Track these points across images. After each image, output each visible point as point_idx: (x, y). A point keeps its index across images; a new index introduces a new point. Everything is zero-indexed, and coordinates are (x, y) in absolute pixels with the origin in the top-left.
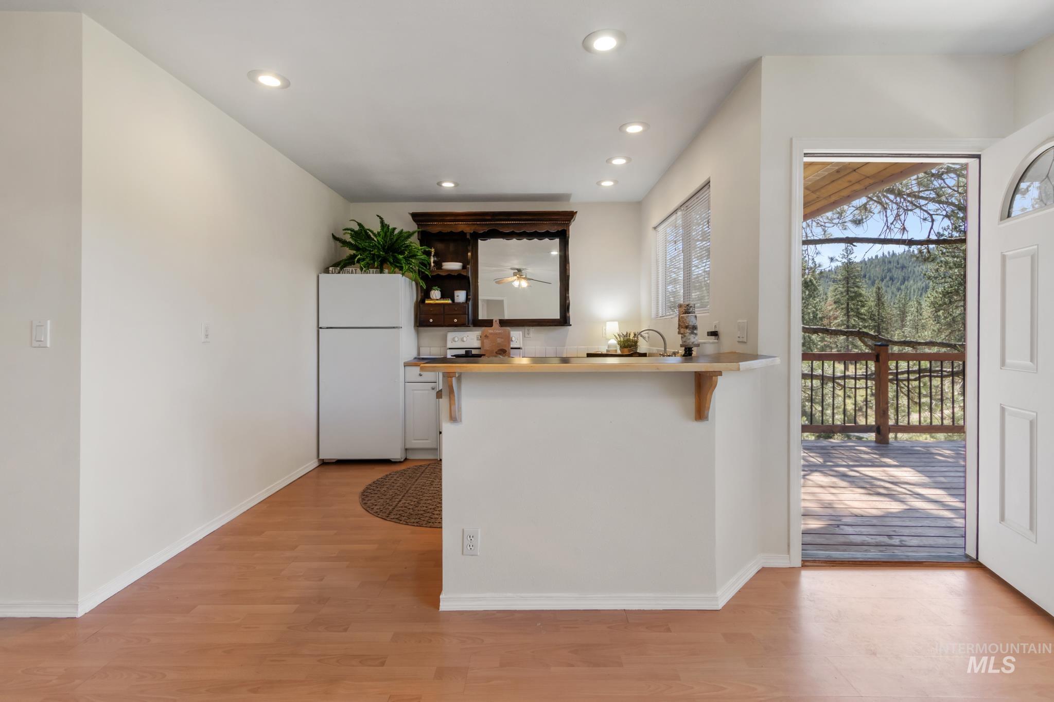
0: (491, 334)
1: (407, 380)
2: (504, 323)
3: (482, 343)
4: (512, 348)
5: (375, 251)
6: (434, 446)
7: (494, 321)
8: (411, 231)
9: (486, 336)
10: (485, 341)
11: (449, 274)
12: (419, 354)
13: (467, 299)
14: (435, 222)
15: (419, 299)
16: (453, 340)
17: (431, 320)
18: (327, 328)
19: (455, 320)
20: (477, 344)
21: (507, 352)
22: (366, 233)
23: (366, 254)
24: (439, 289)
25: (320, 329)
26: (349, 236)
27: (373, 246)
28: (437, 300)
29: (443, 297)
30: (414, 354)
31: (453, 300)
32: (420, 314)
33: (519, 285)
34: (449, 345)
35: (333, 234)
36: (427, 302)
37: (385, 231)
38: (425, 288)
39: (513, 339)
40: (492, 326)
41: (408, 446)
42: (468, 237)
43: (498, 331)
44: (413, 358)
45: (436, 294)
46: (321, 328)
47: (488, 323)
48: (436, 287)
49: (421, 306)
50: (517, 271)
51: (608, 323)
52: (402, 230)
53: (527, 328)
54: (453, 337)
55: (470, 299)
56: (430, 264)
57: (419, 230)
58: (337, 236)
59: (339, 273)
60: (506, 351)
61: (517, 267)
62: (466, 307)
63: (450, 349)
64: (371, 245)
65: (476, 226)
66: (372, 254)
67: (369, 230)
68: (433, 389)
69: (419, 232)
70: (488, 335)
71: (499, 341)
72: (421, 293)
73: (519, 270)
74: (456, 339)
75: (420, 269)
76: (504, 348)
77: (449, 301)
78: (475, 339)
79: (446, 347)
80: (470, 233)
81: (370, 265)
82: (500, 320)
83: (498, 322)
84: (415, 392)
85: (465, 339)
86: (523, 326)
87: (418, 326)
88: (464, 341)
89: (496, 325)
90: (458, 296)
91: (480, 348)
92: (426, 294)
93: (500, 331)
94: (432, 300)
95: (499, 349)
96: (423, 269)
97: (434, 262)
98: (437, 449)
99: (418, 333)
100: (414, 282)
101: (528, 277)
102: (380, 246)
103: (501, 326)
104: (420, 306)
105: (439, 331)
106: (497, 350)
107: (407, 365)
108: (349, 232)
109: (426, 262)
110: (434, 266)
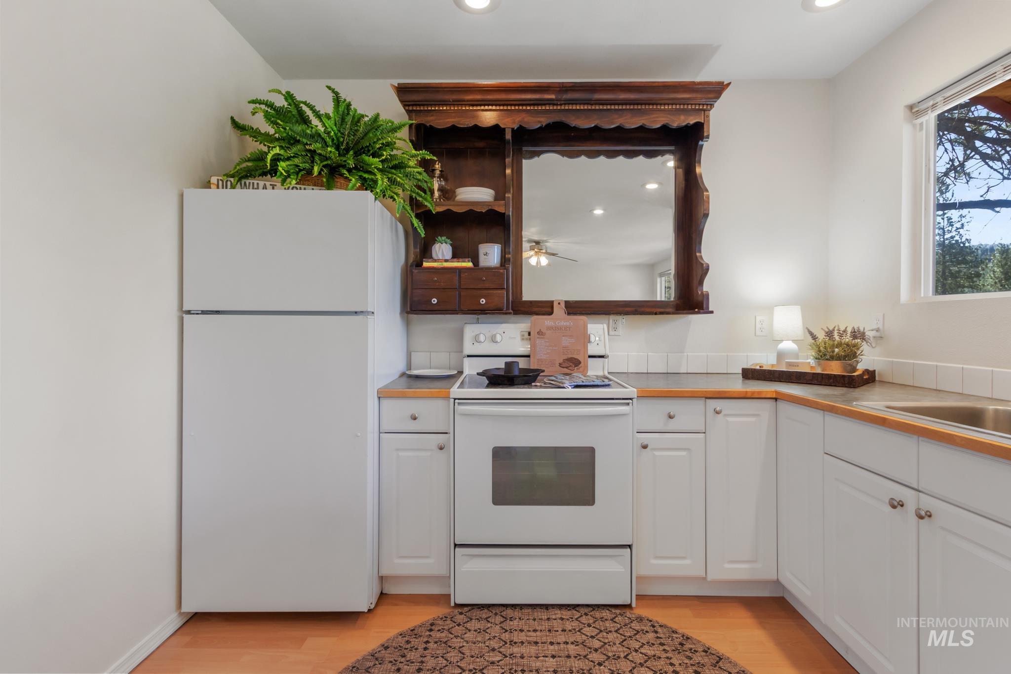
0: (549, 328)
1: (385, 428)
2: (575, 308)
3: (533, 346)
4: (590, 357)
5: (316, 146)
6: (443, 572)
7: (555, 304)
8: (397, 122)
9: (540, 333)
10: (538, 341)
11: (471, 210)
12: (409, 366)
13: (504, 261)
14: (443, 105)
15: (411, 260)
16: (476, 339)
17: (434, 301)
18: (204, 312)
19: (483, 301)
20: (522, 348)
21: (582, 365)
22: (301, 113)
23: (294, 149)
24: (449, 241)
25: (186, 317)
26: (260, 116)
27: (312, 136)
28: (446, 261)
29: (456, 256)
30: (401, 366)
31: (476, 261)
32: (412, 289)
33: (537, 263)
34: (469, 349)
35: (232, 118)
36: (425, 264)
37: (341, 113)
38: (423, 235)
39: (592, 338)
40: (551, 313)
41: (385, 572)
42: (508, 136)
43: (563, 323)
44: (397, 376)
45: (442, 250)
46: (189, 312)
47: (545, 308)
48: (444, 238)
49: (415, 271)
50: (534, 244)
51: (776, 309)
52: (378, 115)
53: (612, 317)
54: (474, 334)
55: (509, 260)
56: (432, 192)
57: (411, 122)
58: (241, 122)
59: (233, 187)
60: (580, 363)
61: (536, 238)
62: (502, 274)
63: (468, 356)
64: (308, 132)
65: (524, 115)
66: (310, 151)
67: (305, 103)
68: (441, 448)
69: (411, 126)
70: (544, 330)
71: (566, 341)
72: (415, 247)
73: (538, 243)
74: (482, 338)
75: (414, 195)
76: (576, 357)
77: (470, 264)
78: (519, 338)
79: (462, 352)
80: (513, 129)
81: (300, 170)
82: (566, 302)
83: (563, 305)
84: (401, 454)
85: (498, 338)
86: (607, 313)
87: (408, 313)
88: (496, 342)
89: (559, 311)
90: (486, 254)
91: (528, 356)
92: (425, 251)
93: (568, 324)
94: (435, 261)
95: (565, 357)
96: (421, 196)
97: (439, 190)
98: (449, 577)
99: (408, 324)
100: (400, 227)
101: (548, 251)
102: (328, 140)
103: (569, 314)
104: (412, 272)
105: (450, 322)
106: (561, 361)
107: (382, 395)
108: (263, 107)
109: (425, 186)
110: (440, 196)
